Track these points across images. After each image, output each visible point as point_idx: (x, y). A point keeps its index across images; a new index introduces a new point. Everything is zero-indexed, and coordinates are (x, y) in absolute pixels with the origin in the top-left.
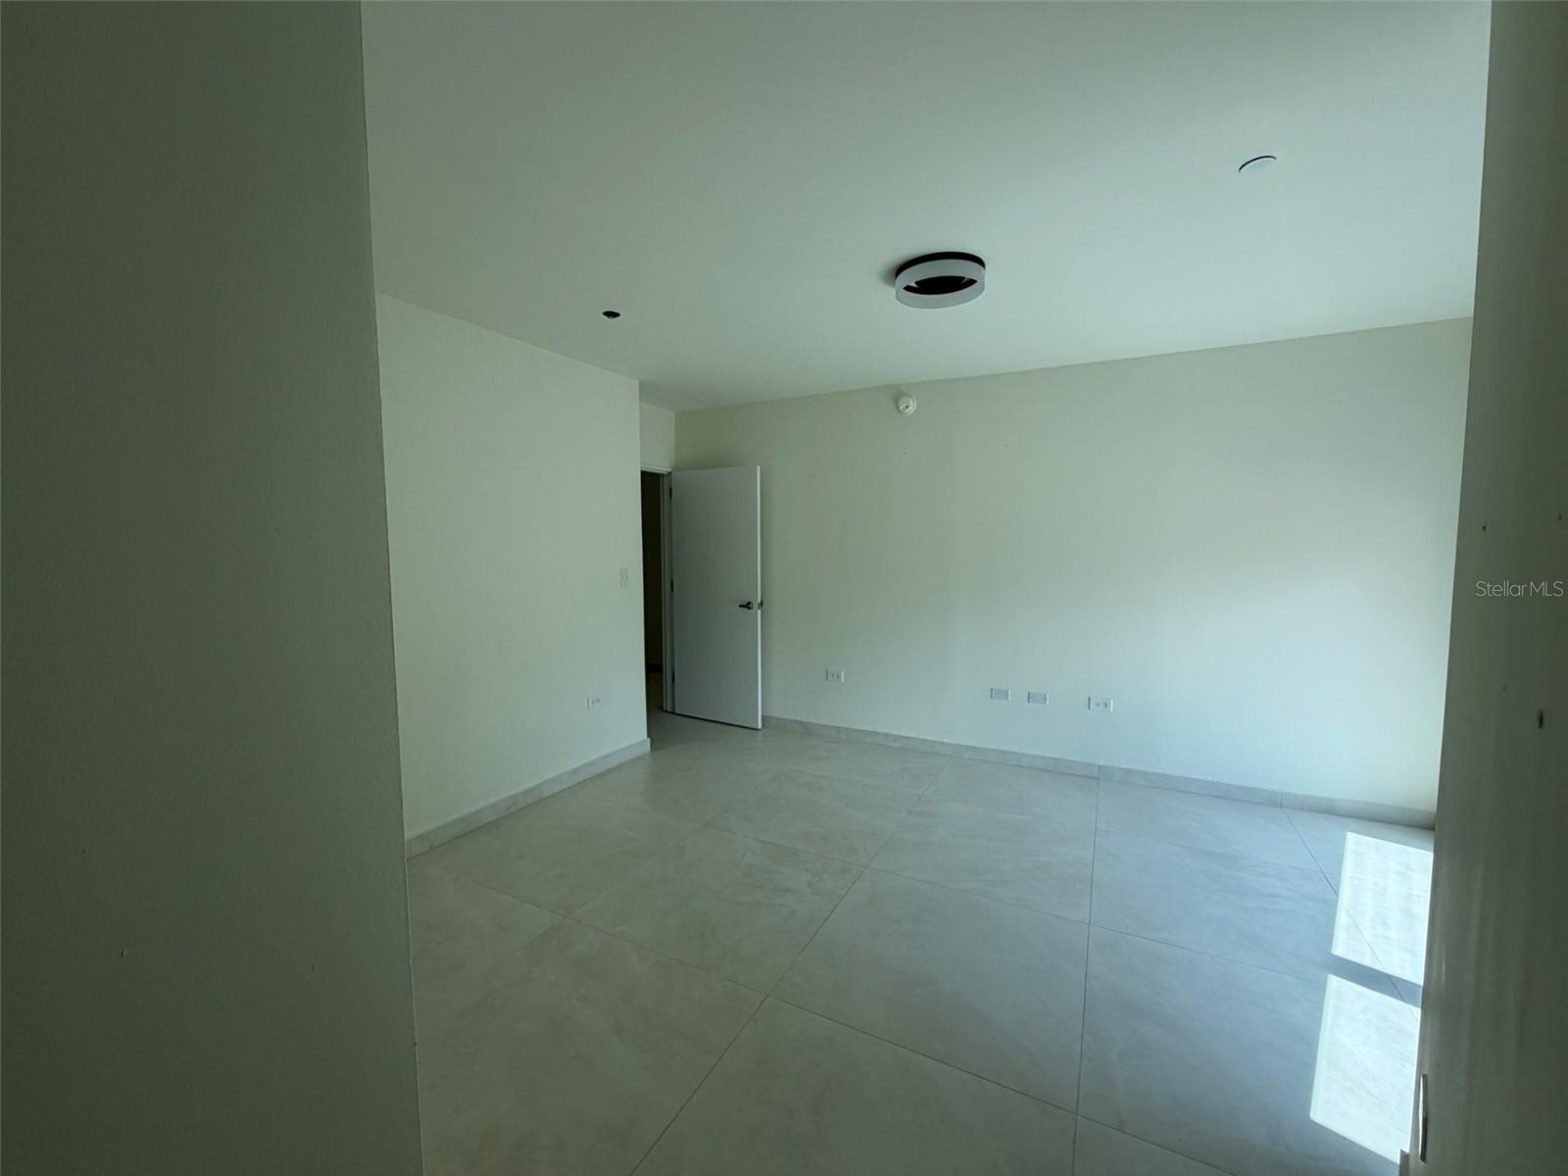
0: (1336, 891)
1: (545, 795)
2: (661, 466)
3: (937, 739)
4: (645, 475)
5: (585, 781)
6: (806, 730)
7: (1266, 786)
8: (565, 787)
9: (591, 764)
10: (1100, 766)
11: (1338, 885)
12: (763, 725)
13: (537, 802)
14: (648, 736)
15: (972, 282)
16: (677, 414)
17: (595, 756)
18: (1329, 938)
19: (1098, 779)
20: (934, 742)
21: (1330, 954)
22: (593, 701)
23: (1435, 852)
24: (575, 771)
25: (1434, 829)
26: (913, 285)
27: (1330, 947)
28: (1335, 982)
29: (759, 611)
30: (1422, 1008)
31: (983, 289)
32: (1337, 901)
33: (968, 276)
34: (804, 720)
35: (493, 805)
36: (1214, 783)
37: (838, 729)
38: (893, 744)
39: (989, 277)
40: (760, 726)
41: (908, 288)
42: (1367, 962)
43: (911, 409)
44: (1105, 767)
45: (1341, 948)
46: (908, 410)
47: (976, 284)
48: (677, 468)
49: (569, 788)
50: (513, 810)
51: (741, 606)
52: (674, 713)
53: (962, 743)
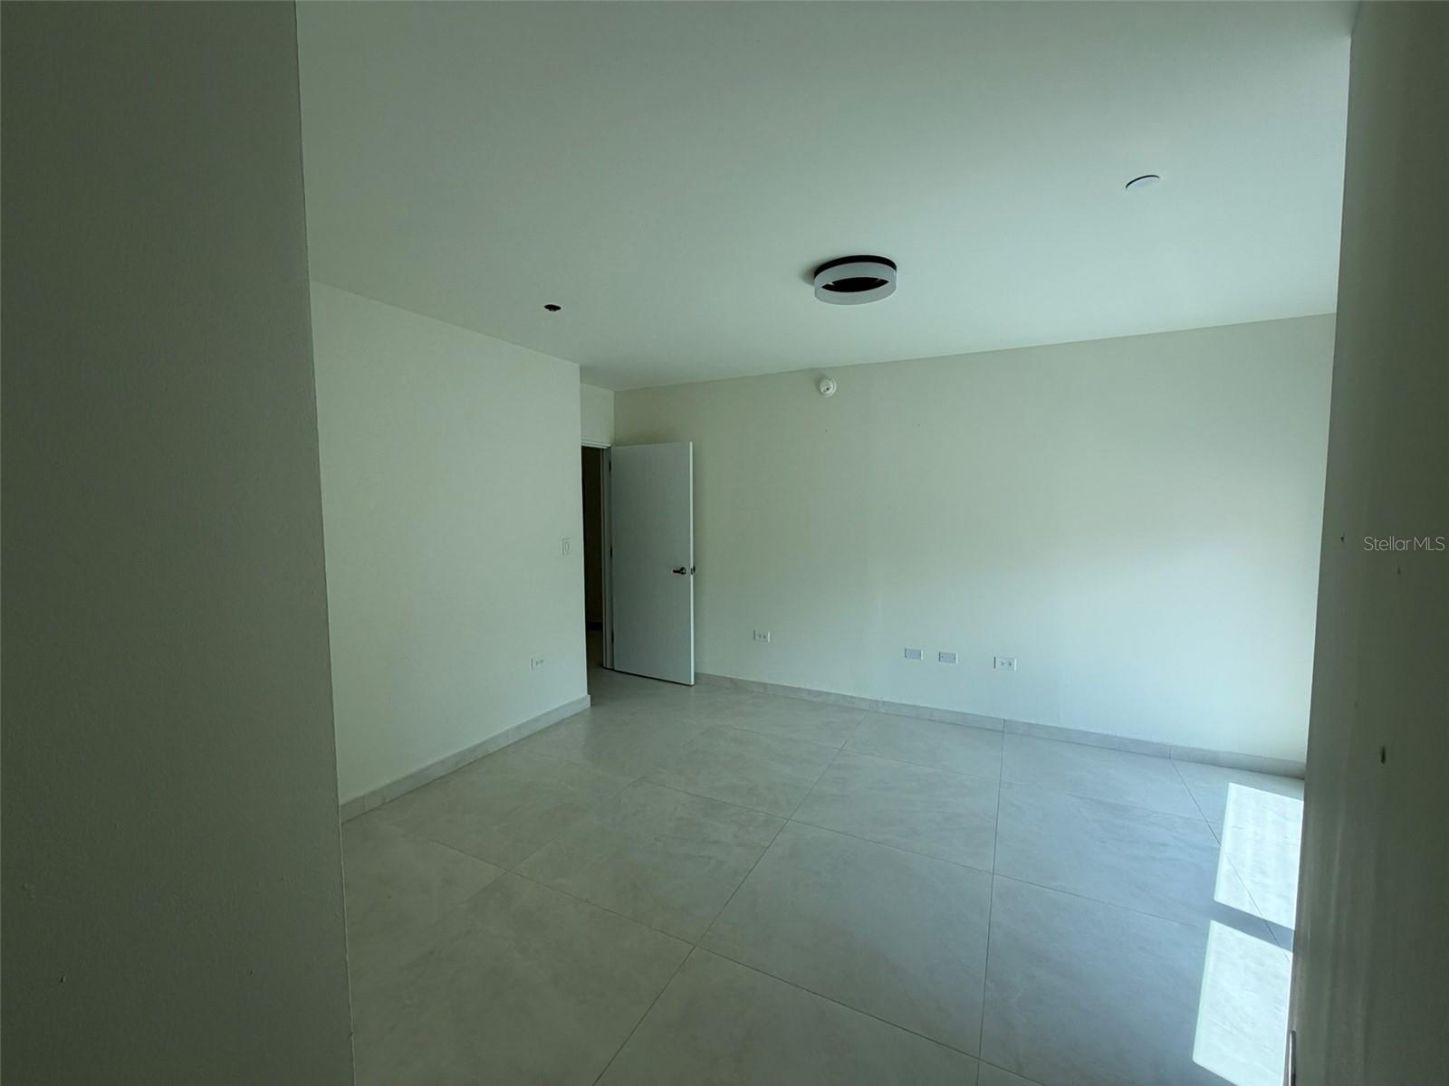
0: (1218, 839)
1: (491, 751)
2: (600, 441)
3: (855, 695)
4: (586, 451)
5: (530, 736)
6: (736, 686)
7: (1155, 739)
8: (510, 742)
9: (536, 720)
10: (1004, 720)
11: (1221, 834)
12: (695, 683)
13: (484, 757)
14: (589, 693)
15: (883, 282)
16: (616, 393)
17: (539, 713)
18: (1212, 885)
19: (1003, 732)
20: (852, 697)
21: (1213, 900)
22: (537, 663)
23: (1305, 800)
24: (519, 728)
25: (1303, 779)
26: (831, 284)
27: (1213, 895)
28: (1216, 928)
29: (692, 576)
30: (1294, 952)
31: (894, 288)
32: (1219, 850)
33: (880, 277)
34: (734, 677)
35: (443, 762)
36: (1107, 736)
37: (765, 685)
38: (815, 700)
39: (900, 278)
40: (692, 683)
41: (827, 287)
42: (1246, 908)
43: (832, 391)
44: (1010, 721)
45: (1222, 896)
46: (829, 392)
47: (887, 285)
48: (616, 443)
49: (514, 744)
50: (460, 765)
51: (675, 572)
52: (613, 670)
53: (879, 698)
